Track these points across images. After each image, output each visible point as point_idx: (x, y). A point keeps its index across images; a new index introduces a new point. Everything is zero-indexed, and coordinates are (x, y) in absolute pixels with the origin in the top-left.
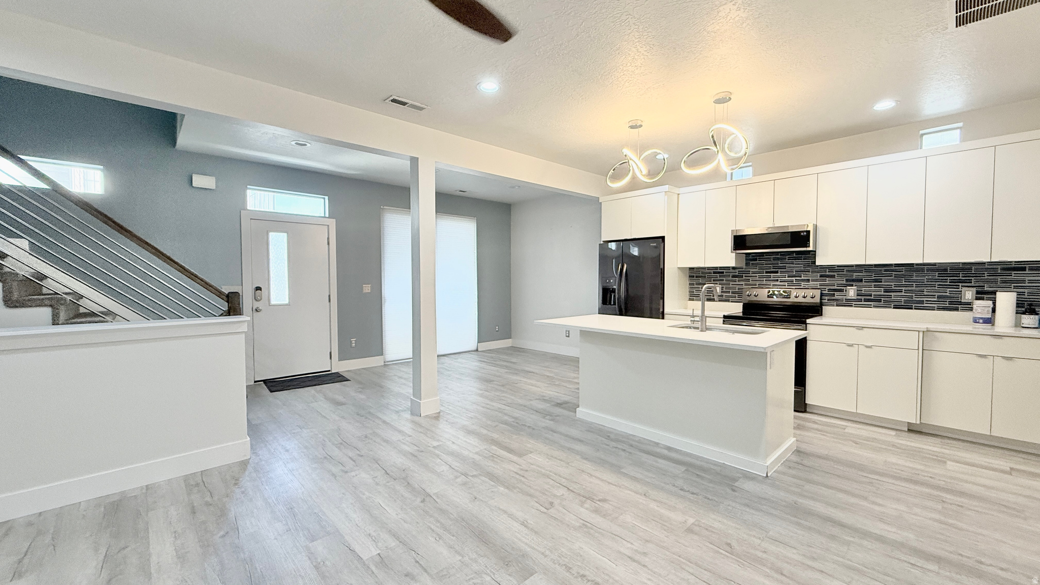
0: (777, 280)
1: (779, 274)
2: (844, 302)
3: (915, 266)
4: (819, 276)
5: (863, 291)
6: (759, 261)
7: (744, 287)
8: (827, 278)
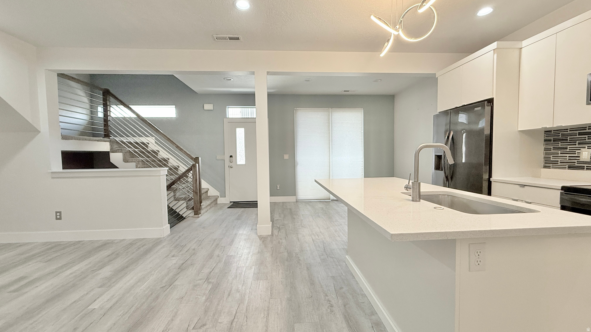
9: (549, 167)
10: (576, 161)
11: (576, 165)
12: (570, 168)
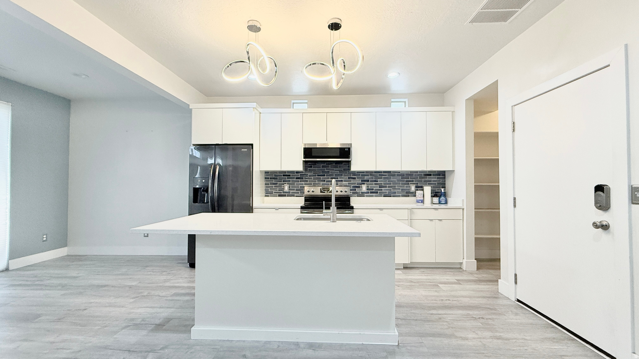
0: (325, 181)
1: (325, 177)
2: (361, 194)
3: (392, 173)
4: (347, 178)
5: (370, 187)
6: (313, 167)
7: (304, 185)
8: (352, 180)
9: (268, 196)
10: (282, 191)
11: (282, 194)
12: (280, 196)
